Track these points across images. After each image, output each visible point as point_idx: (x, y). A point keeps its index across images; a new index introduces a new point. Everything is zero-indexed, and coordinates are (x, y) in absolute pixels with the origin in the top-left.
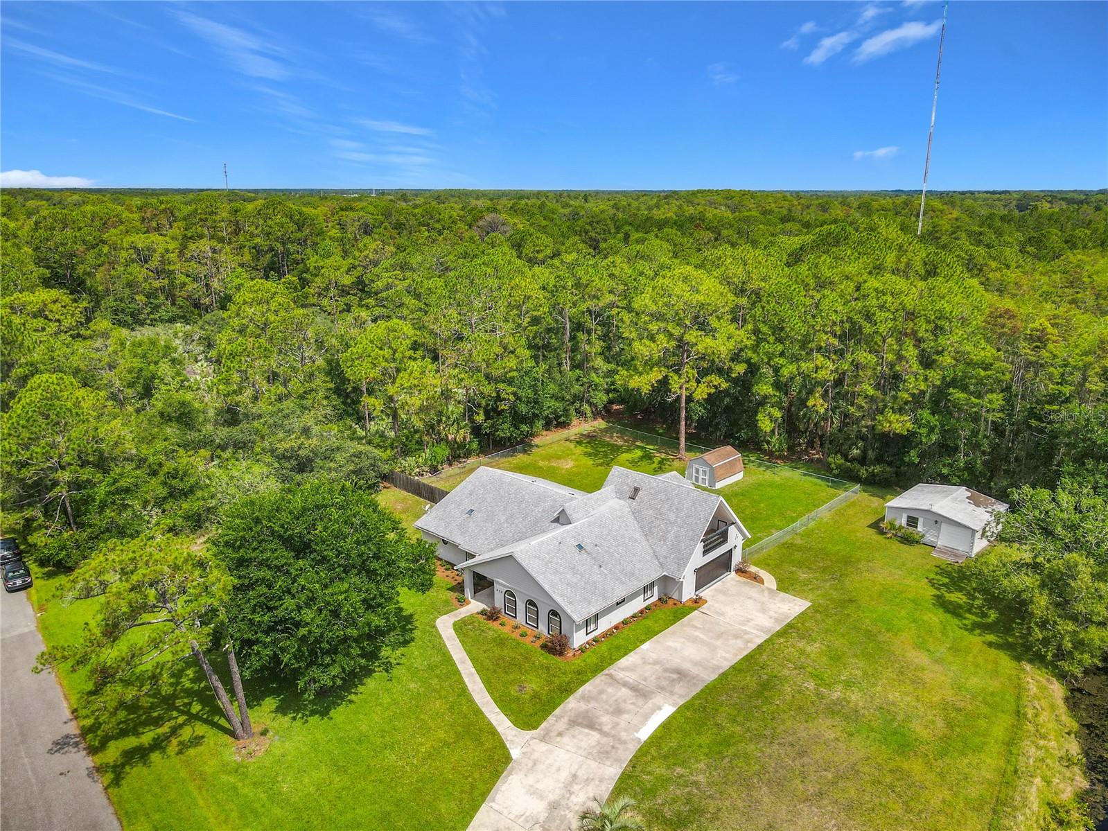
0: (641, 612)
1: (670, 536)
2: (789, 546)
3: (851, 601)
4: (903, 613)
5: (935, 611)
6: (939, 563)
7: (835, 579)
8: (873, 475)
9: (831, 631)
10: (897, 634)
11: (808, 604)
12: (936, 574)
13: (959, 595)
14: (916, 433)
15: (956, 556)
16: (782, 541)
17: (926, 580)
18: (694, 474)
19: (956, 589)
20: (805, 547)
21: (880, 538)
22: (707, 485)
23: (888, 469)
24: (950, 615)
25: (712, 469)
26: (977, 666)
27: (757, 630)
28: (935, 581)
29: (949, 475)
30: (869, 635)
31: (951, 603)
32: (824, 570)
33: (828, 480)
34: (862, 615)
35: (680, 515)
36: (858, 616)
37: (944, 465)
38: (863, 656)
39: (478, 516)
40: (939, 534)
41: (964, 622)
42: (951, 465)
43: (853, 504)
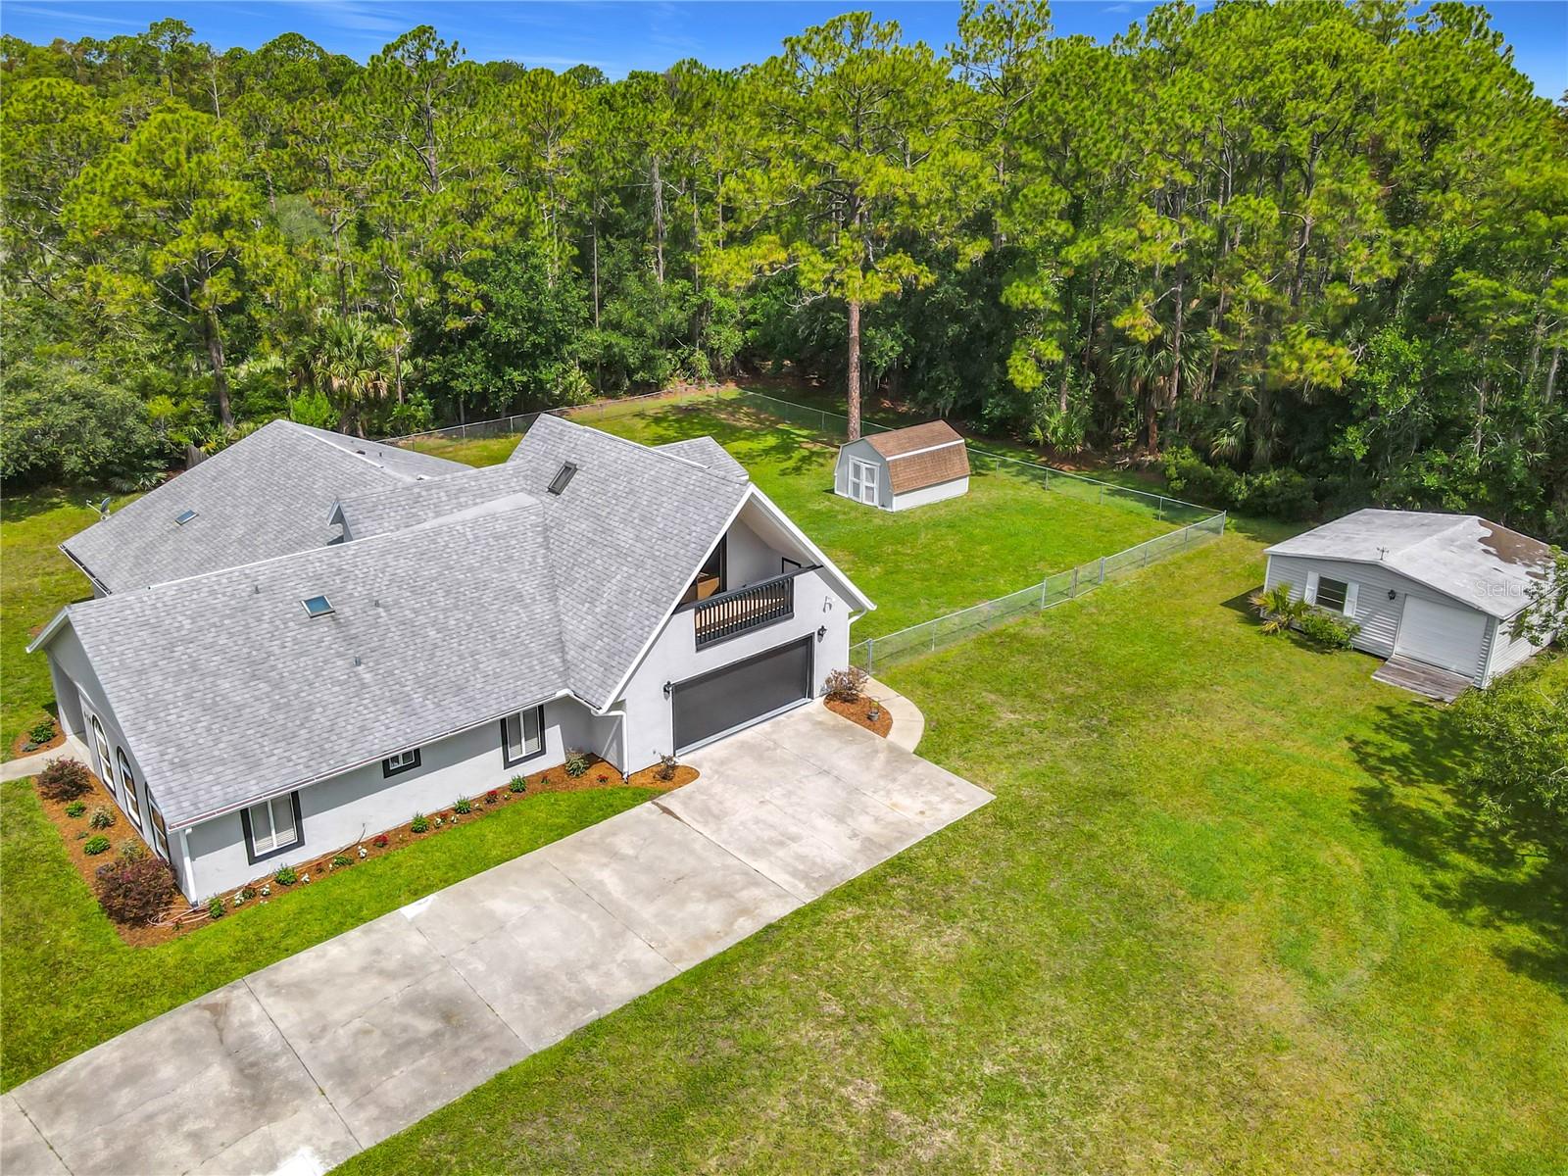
0: (491, 797)
1: (610, 590)
2: (1009, 642)
3: (1115, 794)
4: (1259, 839)
5: (1356, 837)
6: (1391, 701)
7: (1091, 729)
8: (1262, 492)
9: (1019, 888)
10: (1220, 908)
11: (983, 797)
12: (1378, 728)
13: (1435, 791)
14: (1362, 383)
15: (1437, 682)
16: (992, 629)
17: (1346, 745)
18: (851, 478)
19: (1427, 775)
20: (1046, 645)
21: (1247, 632)
22: (876, 503)
23: (1298, 479)
24: (1398, 853)
25: (886, 467)
26: (1467, 1040)
27: (795, 873)
28: (1370, 750)
29: (1440, 490)
30: (1134, 908)
31: (1406, 814)
32: (1070, 705)
33: (1155, 504)
34: (1131, 839)
35: (646, 534)
36: (1121, 841)
37: (1430, 468)
38: (1090, 985)
39: (197, 526)
40: (1397, 626)
41: (1442, 876)
42: (1447, 469)
43: (1204, 554)
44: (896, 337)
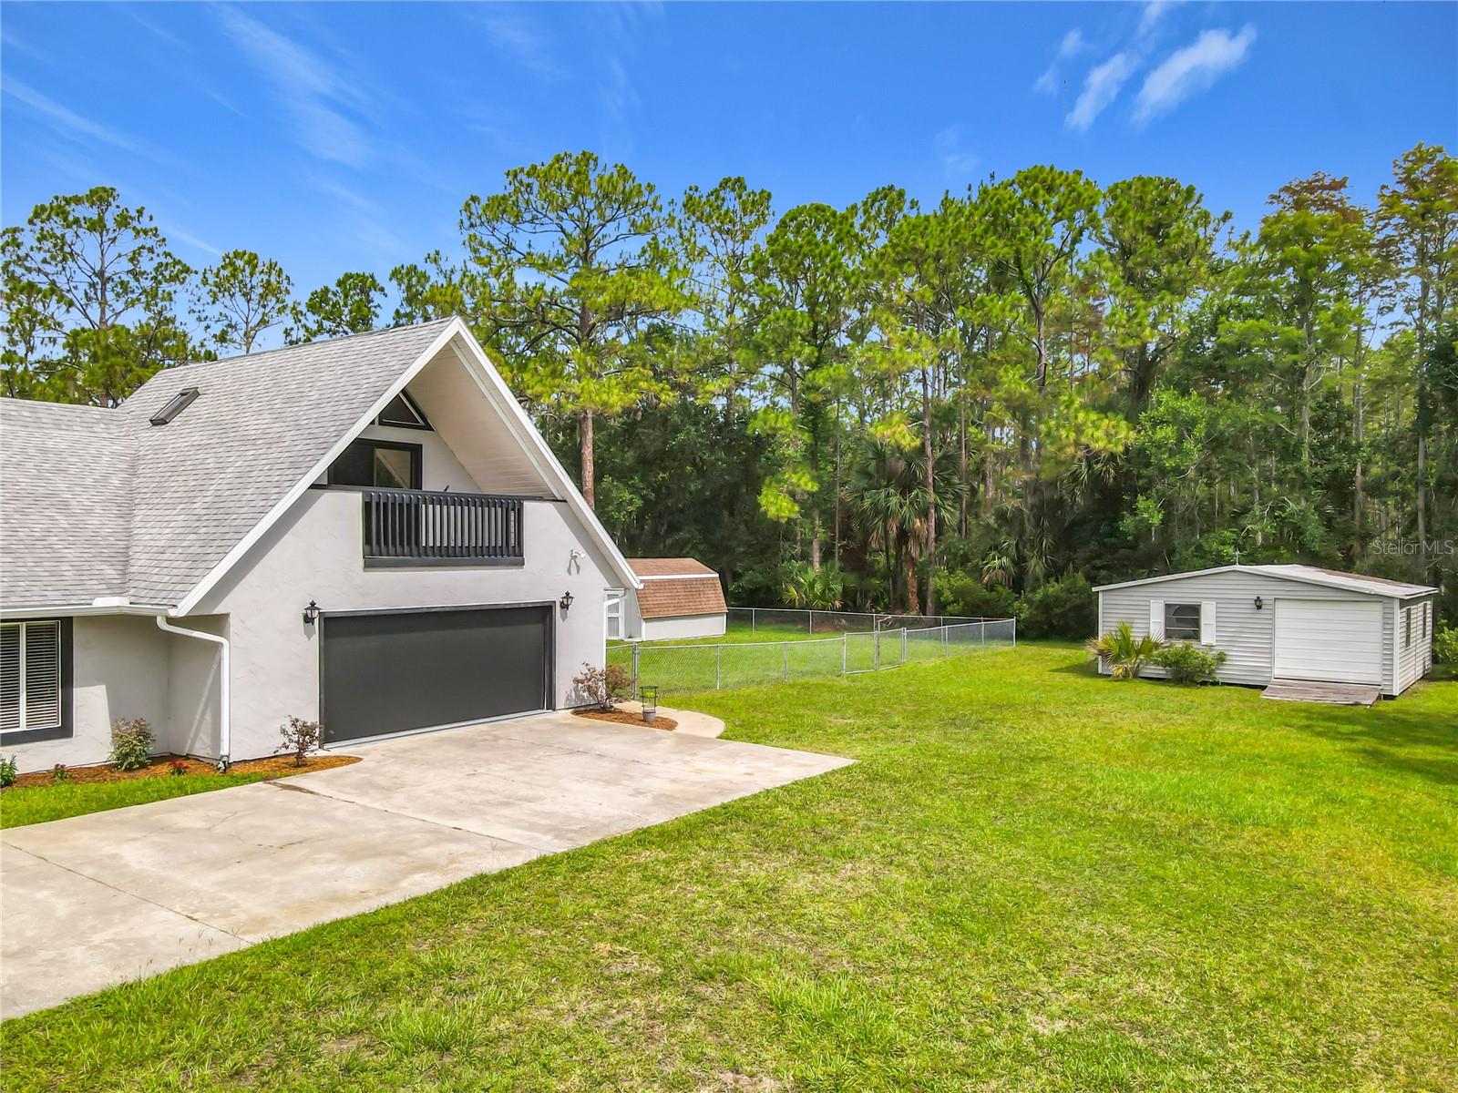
12: (1311, 720)
16: (789, 682)
19: (1410, 741)
20: (862, 689)
21: (1092, 681)
28: (1320, 729)
37: (1223, 543)
40: (1272, 641)
44: (635, 490)
